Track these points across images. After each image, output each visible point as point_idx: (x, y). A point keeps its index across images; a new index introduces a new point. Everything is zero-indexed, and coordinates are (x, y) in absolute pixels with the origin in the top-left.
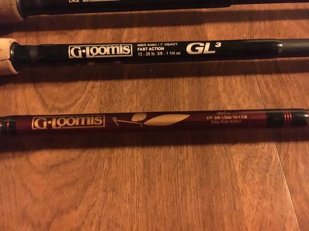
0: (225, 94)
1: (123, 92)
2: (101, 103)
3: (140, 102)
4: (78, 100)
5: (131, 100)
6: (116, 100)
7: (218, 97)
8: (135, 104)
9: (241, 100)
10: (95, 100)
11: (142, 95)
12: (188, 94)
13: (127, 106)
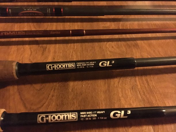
0: (123, 98)
1: (69, 98)
2: (57, 105)
3: (78, 104)
4: (44, 104)
5: (74, 103)
6: (65, 103)
7: (120, 100)
8: (76, 105)
9: (131, 101)
10: (54, 104)
11: (79, 100)
12: (104, 99)
13: (71, 107)
